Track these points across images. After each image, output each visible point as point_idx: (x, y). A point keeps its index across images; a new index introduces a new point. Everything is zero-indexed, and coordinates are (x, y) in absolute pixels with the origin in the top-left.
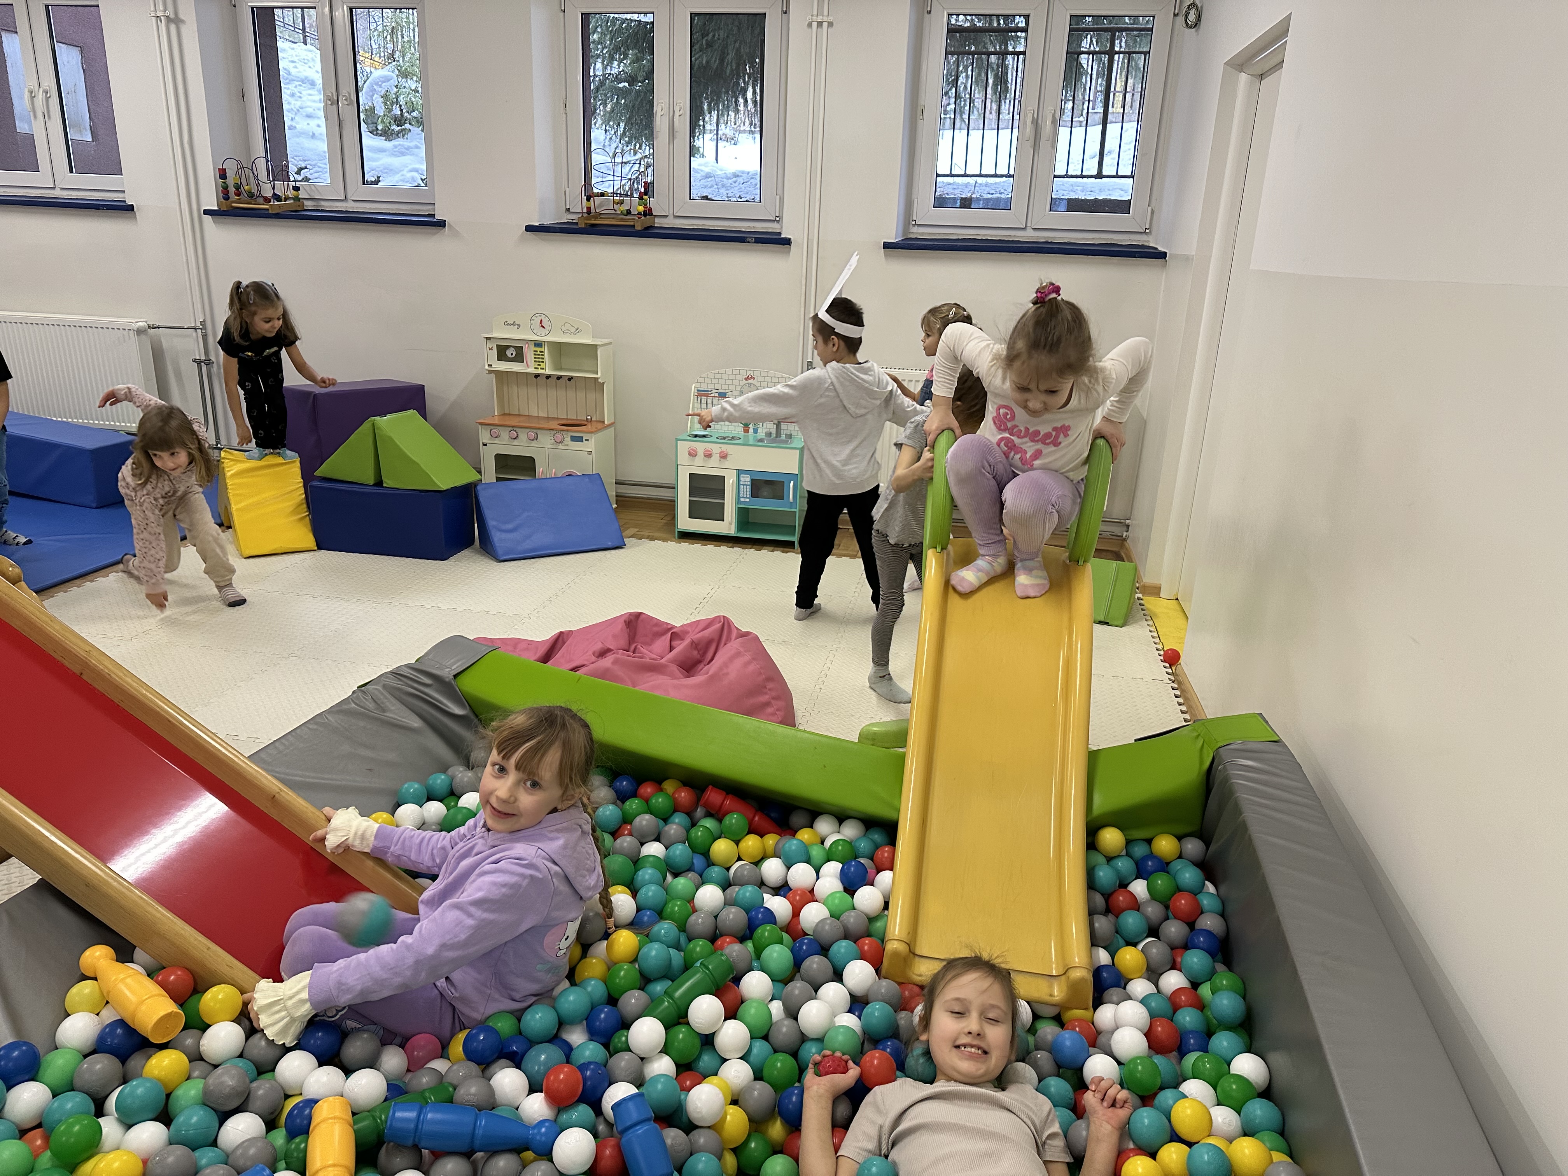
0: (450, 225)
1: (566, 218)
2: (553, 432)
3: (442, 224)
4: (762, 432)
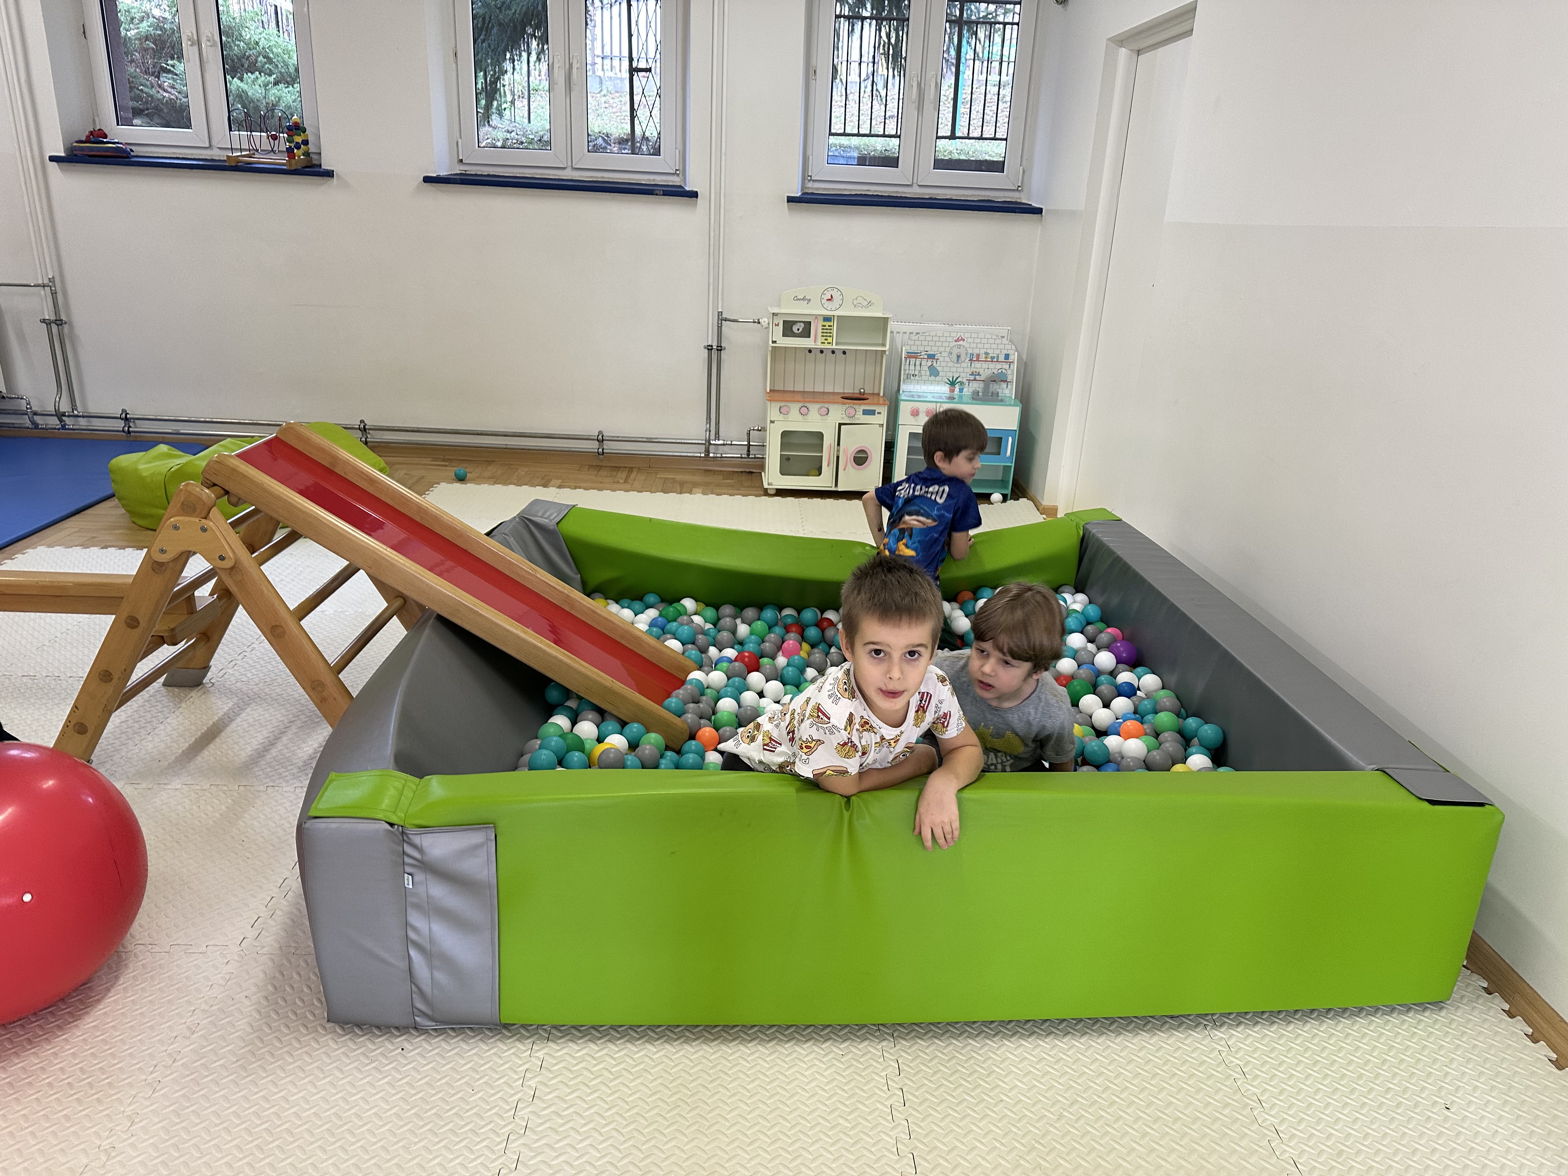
4: (967, 391)
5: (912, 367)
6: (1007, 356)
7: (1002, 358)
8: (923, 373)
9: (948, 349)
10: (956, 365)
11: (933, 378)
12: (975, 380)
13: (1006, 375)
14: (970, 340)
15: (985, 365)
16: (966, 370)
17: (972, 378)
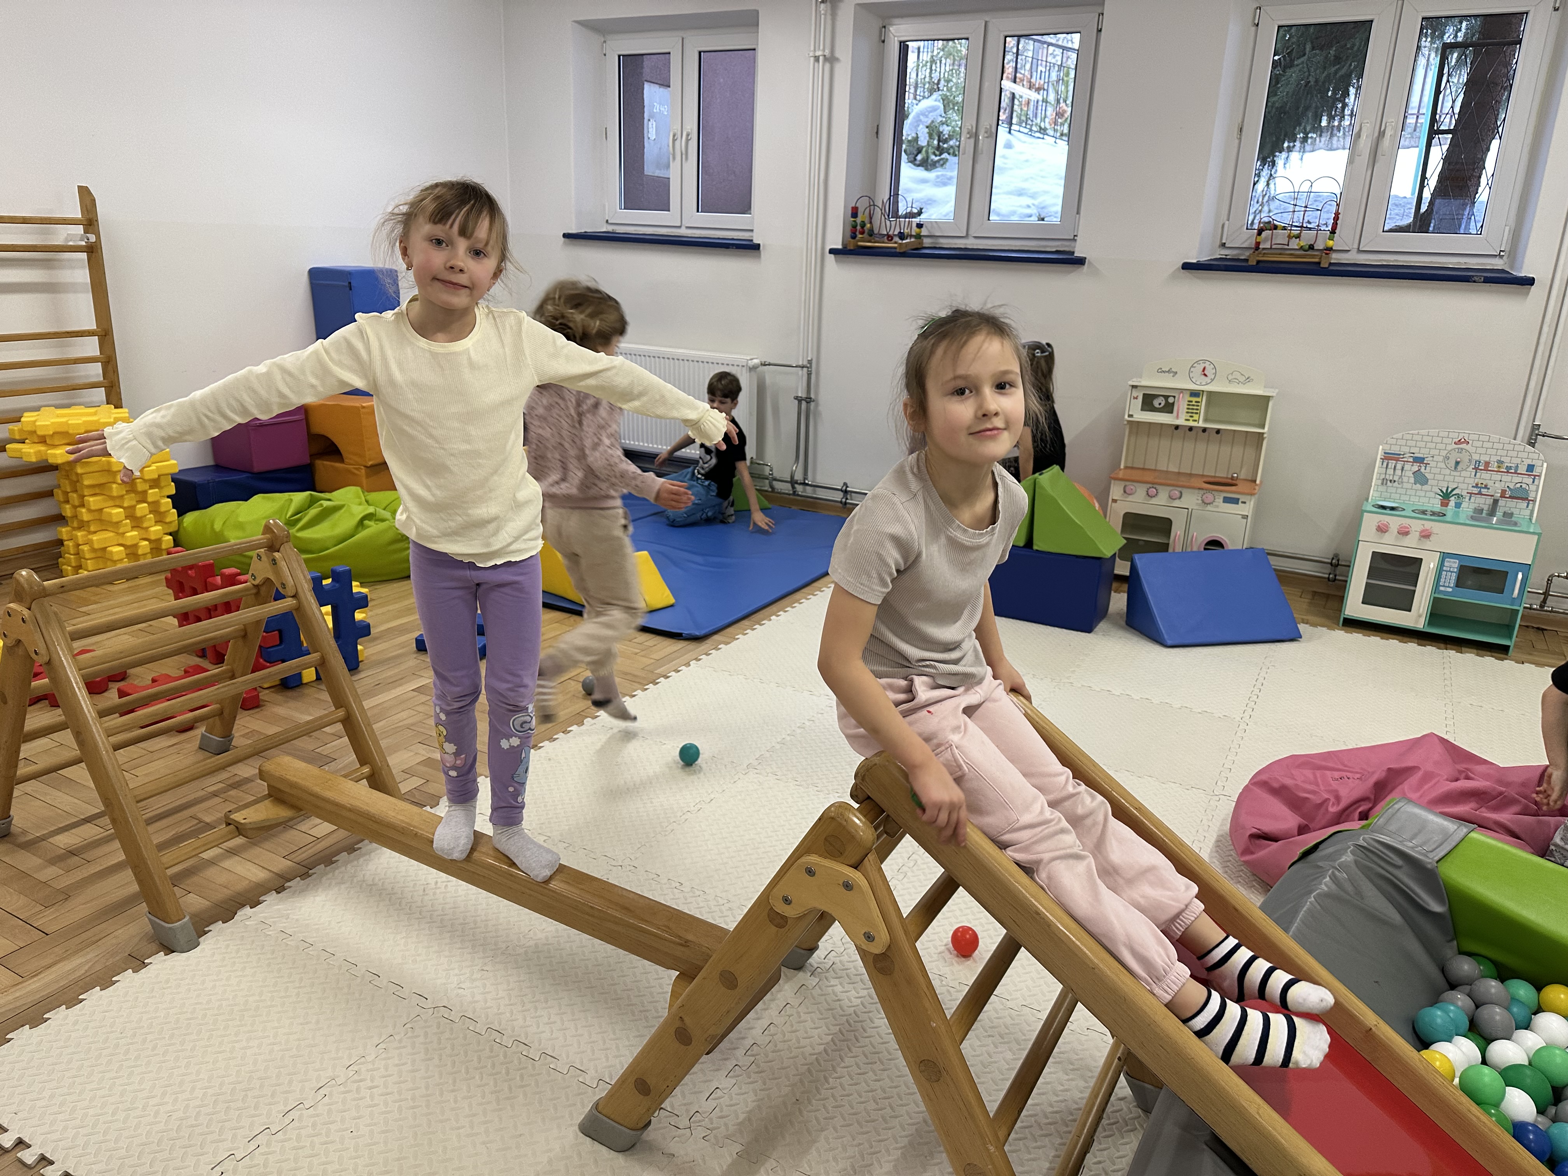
0: (1090, 263)
1: (1220, 253)
2: (1202, 492)
3: (1081, 261)
4: (1468, 507)
5: (1391, 471)
6: (1531, 468)
7: (1522, 469)
8: (1405, 479)
9: (1444, 453)
10: (1453, 473)
11: (1418, 486)
12: (1480, 493)
13: (1527, 491)
14: (1476, 444)
15: (1497, 477)
16: (1467, 480)
17: (1476, 491)
